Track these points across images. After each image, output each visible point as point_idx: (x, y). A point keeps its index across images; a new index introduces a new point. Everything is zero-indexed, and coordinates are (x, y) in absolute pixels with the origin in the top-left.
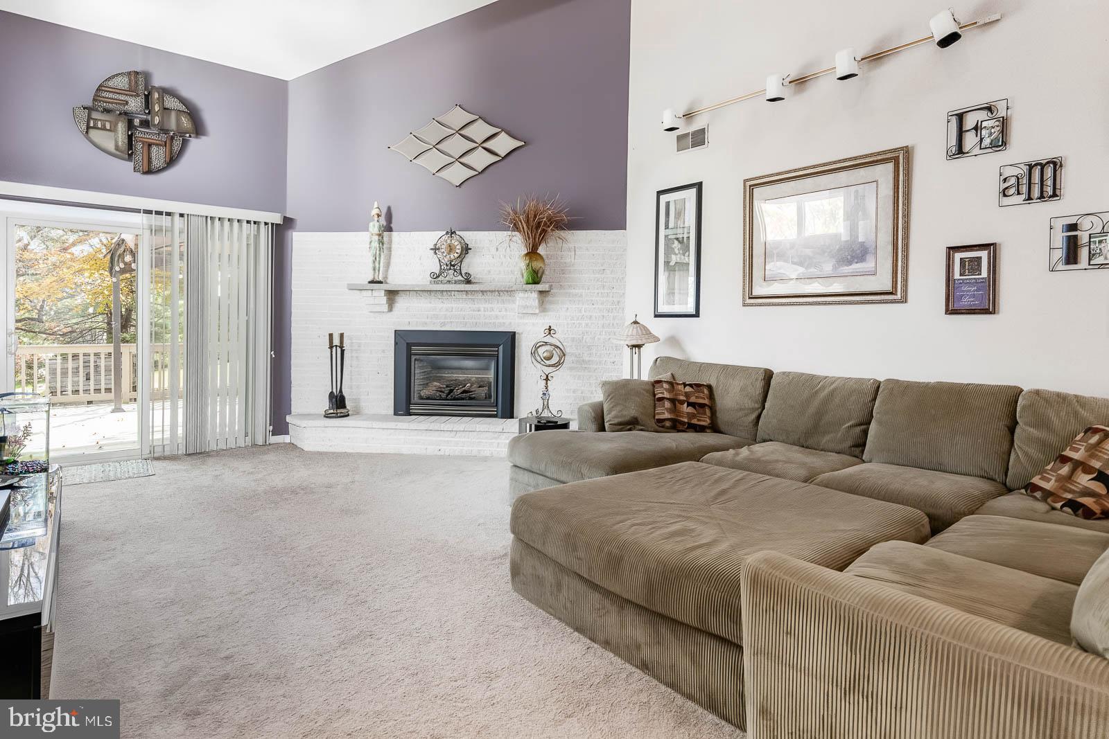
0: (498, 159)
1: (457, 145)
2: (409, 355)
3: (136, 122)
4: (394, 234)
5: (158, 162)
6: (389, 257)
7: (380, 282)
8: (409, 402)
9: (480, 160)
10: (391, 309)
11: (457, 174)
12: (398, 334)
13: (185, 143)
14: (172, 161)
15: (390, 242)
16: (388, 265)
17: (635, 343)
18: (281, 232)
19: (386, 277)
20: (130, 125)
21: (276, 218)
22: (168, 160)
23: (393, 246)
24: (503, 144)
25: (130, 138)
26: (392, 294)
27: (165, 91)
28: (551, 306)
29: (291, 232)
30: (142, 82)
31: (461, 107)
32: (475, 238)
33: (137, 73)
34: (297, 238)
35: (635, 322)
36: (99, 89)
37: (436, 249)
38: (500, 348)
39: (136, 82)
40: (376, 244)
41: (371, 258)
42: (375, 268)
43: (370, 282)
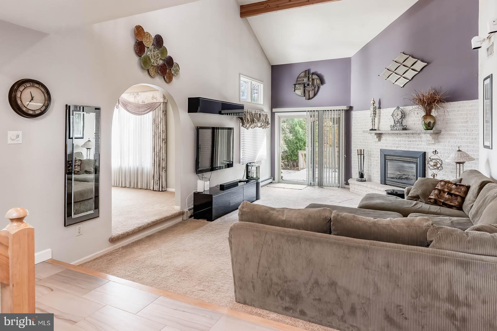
0: (417, 72)
1: (402, 70)
2: (385, 160)
3: (306, 85)
4: (381, 110)
5: (311, 96)
6: (379, 119)
7: (376, 130)
8: (385, 180)
9: (410, 74)
10: (380, 140)
11: (401, 82)
12: (382, 151)
13: (319, 88)
14: (315, 95)
15: (380, 113)
16: (379, 122)
17: (459, 161)
18: (348, 112)
19: (378, 127)
20: (305, 87)
21: (345, 108)
23: (381, 114)
24: (420, 65)
25: (304, 90)
26: (379, 136)
27: (313, 74)
28: (442, 140)
29: (352, 111)
30: (307, 73)
31: (403, 53)
32: (408, 109)
33: (306, 71)
34: (354, 114)
35: (459, 151)
36: (297, 79)
37: (393, 115)
38: (418, 159)
39: (306, 73)
40: (372, 115)
41: (371, 120)
42: (372, 124)
43: (370, 130)
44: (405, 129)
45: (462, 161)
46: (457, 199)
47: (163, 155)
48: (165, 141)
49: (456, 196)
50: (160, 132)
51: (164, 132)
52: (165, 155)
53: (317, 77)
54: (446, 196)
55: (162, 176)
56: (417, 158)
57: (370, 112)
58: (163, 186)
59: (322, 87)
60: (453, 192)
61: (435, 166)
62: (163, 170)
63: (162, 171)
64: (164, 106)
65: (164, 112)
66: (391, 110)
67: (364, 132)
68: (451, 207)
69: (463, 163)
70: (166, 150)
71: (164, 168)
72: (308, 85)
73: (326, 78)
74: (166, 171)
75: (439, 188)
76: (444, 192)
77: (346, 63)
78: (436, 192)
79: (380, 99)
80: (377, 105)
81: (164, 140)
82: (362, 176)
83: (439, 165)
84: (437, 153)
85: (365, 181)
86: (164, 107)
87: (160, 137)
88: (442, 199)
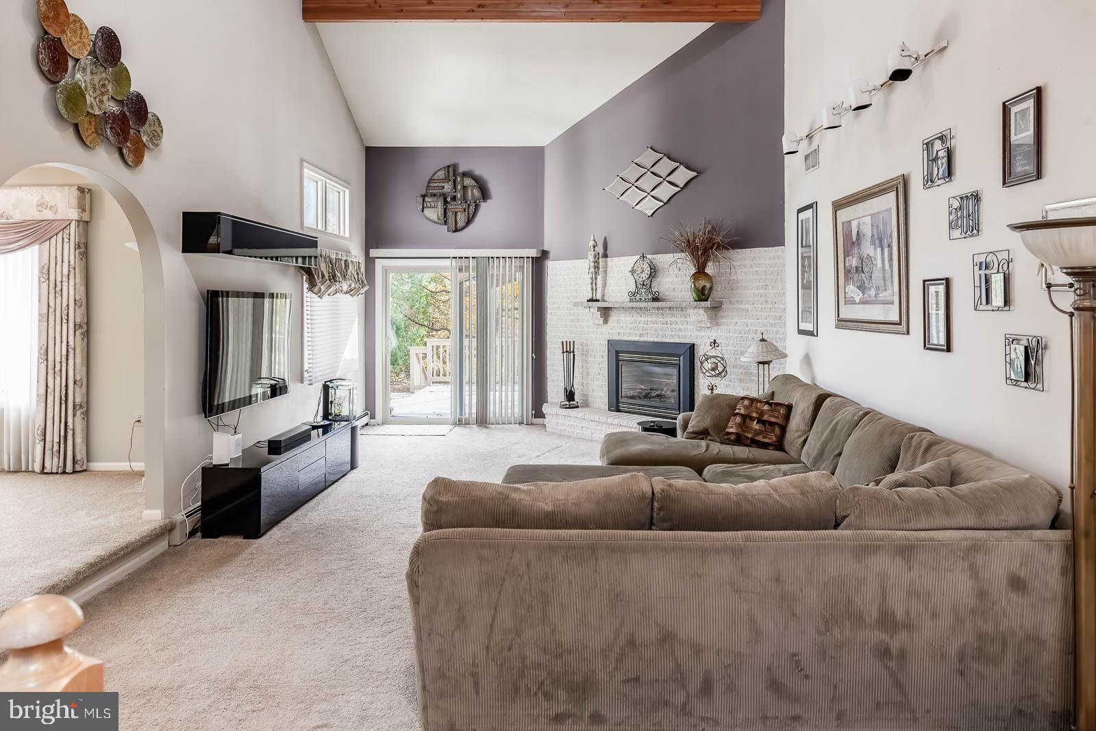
0: (678, 189)
1: (649, 182)
2: (618, 361)
3: (449, 199)
4: (609, 259)
5: (460, 224)
6: (605, 280)
7: (598, 301)
8: (618, 402)
9: (666, 191)
10: (606, 321)
11: (649, 206)
12: (610, 343)
13: (477, 207)
14: (469, 222)
15: (606, 266)
16: (605, 285)
17: (760, 359)
18: (539, 263)
19: (603, 296)
20: (446, 202)
21: (533, 253)
22: (466, 220)
23: (609, 270)
24: (683, 175)
25: (445, 210)
26: (606, 312)
27: (465, 175)
28: (722, 321)
29: (546, 261)
30: (452, 171)
31: (651, 148)
32: (664, 260)
33: (449, 166)
34: (551, 266)
35: (763, 340)
36: (429, 182)
37: (633, 272)
38: (682, 357)
39: (449, 172)
40: (592, 270)
41: (590, 281)
42: (592, 289)
43: (588, 301)
44: (656, 299)
45: (765, 359)
46: (773, 431)
47: (76, 371)
48: (84, 330)
49: (772, 424)
50: (68, 305)
51: (81, 306)
52: (84, 369)
53: (473, 182)
54: (755, 426)
55: (73, 430)
56: (679, 356)
57: (585, 265)
58: (78, 457)
59: (484, 206)
60: (766, 417)
61: (713, 369)
62: (78, 413)
63: (74, 415)
64: (81, 232)
65: (79, 247)
66: (630, 261)
67: (576, 304)
68: (764, 446)
69: (768, 363)
70: (85, 354)
71: (81, 406)
72: (454, 198)
73: (494, 187)
74: (87, 414)
75: (742, 412)
76: (752, 419)
77: (532, 158)
78: (738, 419)
79: (605, 238)
80: (600, 249)
81: (81, 327)
82: (570, 396)
83: (720, 369)
84: (716, 345)
85: (578, 407)
86: (79, 235)
87: (68, 320)
88: (749, 433)
